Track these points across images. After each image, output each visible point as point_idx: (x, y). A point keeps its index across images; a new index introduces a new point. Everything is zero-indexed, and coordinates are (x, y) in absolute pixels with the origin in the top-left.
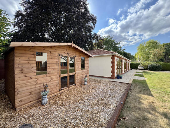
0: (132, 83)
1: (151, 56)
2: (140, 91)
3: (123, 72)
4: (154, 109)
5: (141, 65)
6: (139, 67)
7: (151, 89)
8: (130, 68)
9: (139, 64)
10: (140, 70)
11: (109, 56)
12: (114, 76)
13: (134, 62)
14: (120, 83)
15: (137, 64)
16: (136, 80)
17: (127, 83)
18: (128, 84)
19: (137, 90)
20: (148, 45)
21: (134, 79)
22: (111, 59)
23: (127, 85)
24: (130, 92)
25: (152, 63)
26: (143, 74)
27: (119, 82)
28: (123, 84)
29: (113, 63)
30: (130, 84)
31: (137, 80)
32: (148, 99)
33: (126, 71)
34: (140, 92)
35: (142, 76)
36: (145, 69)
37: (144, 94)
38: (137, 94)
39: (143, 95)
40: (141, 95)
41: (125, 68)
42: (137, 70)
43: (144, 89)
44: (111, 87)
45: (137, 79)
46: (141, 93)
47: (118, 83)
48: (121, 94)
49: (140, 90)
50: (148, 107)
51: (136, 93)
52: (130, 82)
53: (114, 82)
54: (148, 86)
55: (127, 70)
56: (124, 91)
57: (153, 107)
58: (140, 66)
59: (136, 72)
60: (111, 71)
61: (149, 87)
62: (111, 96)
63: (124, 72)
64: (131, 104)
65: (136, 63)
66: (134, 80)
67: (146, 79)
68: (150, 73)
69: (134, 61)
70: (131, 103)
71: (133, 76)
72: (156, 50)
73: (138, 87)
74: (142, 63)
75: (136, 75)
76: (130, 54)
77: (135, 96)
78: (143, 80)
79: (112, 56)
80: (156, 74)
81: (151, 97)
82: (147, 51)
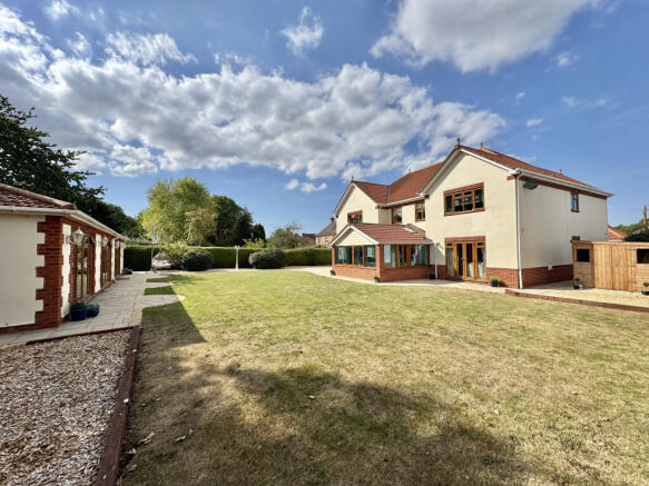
0: (142, 323)
1: (190, 227)
2: (173, 340)
3: (98, 288)
4: (212, 370)
5: (163, 254)
6: (155, 263)
7: (197, 325)
8: (125, 266)
9: (157, 251)
10: (159, 272)
11: (27, 215)
12: (57, 311)
13: (137, 244)
14: (95, 337)
15: (149, 250)
16: (153, 308)
17: (124, 329)
18: (132, 328)
19: (165, 339)
20: (181, 191)
21: (145, 306)
22: (39, 231)
23: (127, 335)
24: (142, 356)
25: (192, 249)
26: (171, 284)
27: (91, 334)
28: (110, 336)
29: (50, 250)
30: (138, 326)
31: (158, 307)
32: (195, 352)
33: (108, 283)
34: (173, 343)
35: (169, 291)
36: (172, 268)
37: (184, 344)
38: (166, 353)
39: (182, 349)
40: (177, 349)
41: (105, 267)
42: (151, 274)
43: (183, 331)
44: (52, 367)
45: (156, 304)
46: (177, 345)
47: (85, 340)
48: (110, 375)
49: (171, 337)
50: (199, 372)
51: (162, 350)
52: (137, 321)
53: (62, 338)
54: (189, 319)
55: (113, 277)
56: (120, 361)
57: (208, 368)
58: (160, 259)
59: (149, 281)
60: (38, 291)
61: (194, 320)
62: (63, 405)
63: (102, 285)
64: (154, 390)
65: (146, 247)
66: (146, 311)
67: (181, 298)
68: (187, 278)
69: (138, 240)
70: (152, 387)
71: (141, 297)
72: (200, 211)
73: (165, 329)
74: (165, 246)
75: (148, 292)
76: (118, 210)
77: (162, 360)
78: (174, 304)
79: (43, 220)
80: (201, 279)
81: (201, 344)
82: (178, 209)
